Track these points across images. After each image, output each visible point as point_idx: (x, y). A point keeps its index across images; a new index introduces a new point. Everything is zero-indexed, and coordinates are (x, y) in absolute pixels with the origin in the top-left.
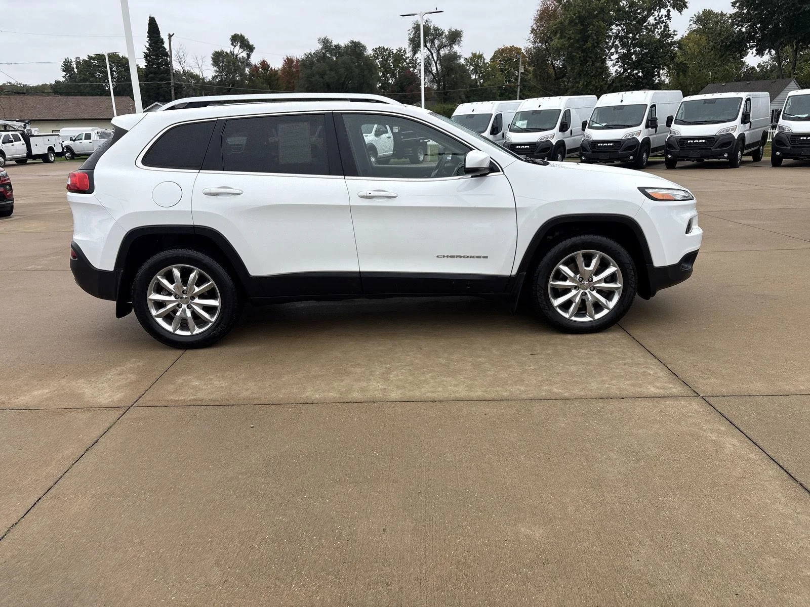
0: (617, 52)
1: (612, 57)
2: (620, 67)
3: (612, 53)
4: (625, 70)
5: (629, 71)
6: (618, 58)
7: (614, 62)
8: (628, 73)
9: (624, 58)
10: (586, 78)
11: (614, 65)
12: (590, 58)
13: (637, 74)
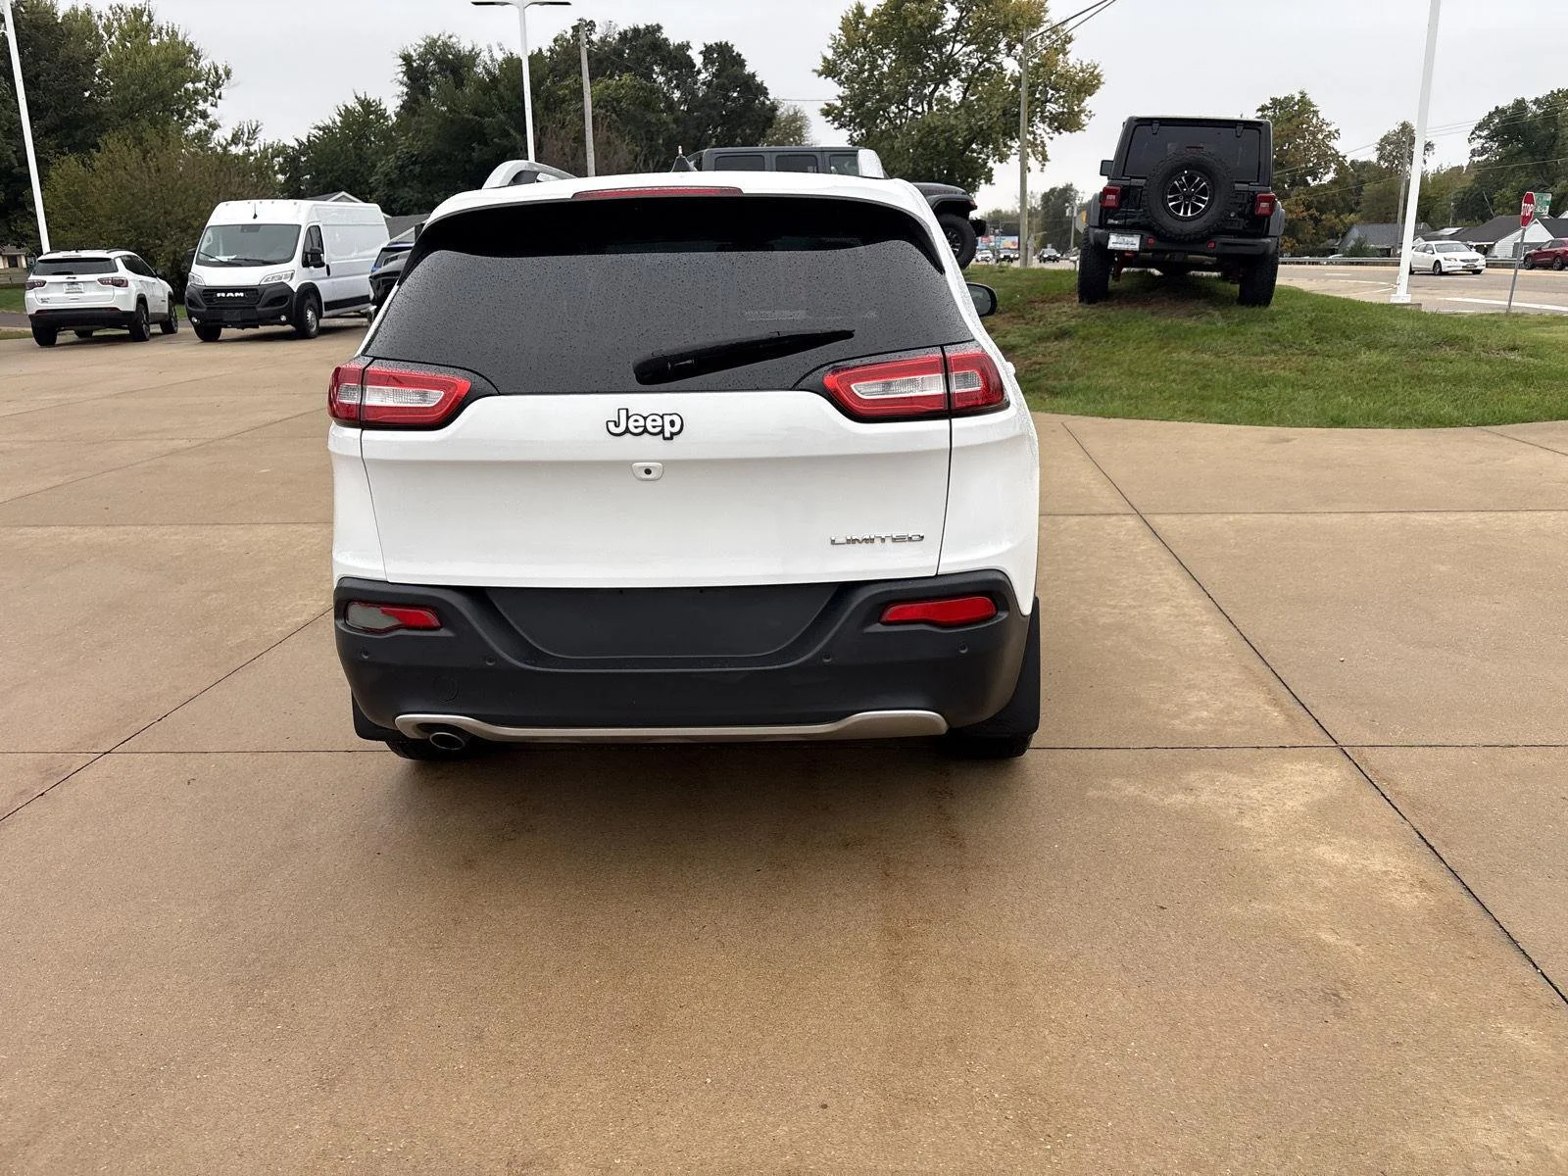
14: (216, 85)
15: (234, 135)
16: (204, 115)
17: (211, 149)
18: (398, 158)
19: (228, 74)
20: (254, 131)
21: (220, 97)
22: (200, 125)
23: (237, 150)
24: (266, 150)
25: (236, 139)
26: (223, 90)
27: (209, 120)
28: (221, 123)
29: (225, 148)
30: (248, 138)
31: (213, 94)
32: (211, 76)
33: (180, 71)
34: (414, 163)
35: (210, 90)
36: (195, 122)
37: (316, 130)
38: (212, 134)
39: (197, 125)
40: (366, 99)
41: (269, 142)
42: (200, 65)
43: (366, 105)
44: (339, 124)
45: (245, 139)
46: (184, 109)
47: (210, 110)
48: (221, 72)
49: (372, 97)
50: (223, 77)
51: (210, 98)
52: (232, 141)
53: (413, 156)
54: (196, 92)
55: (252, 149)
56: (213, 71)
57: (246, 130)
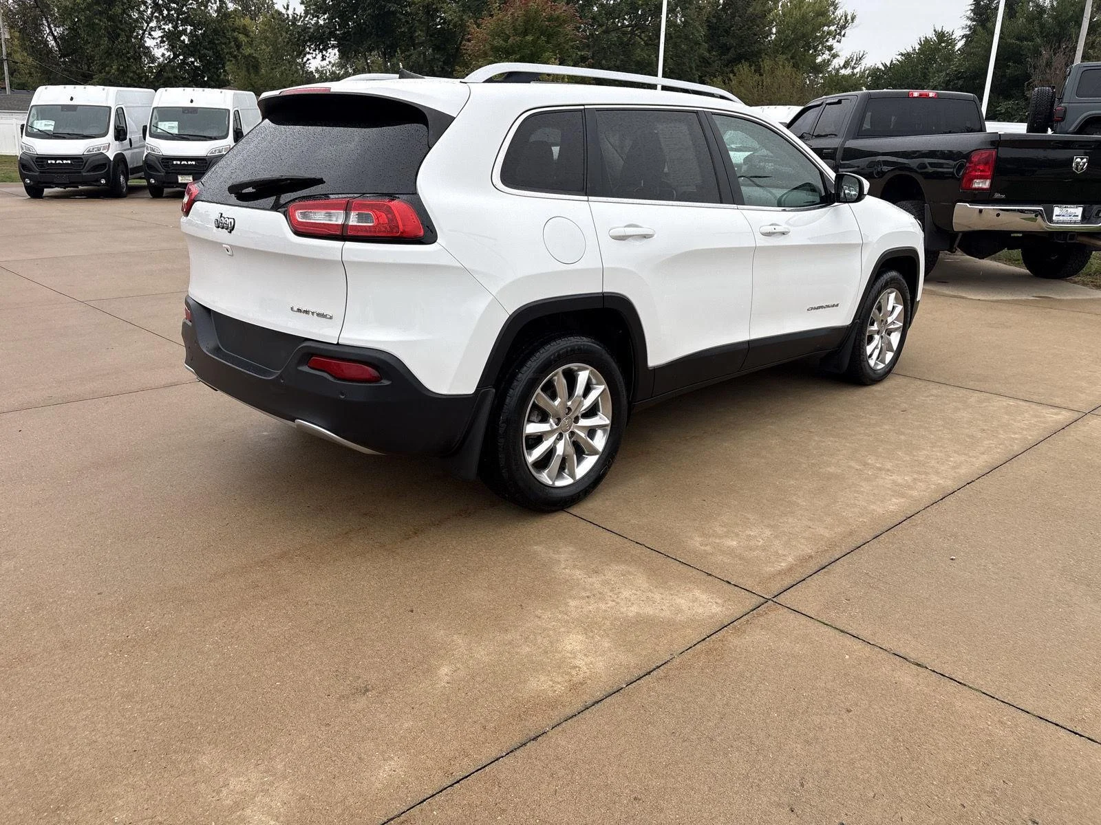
0: (160, 28)
1: (152, 33)
2: (168, 50)
3: (152, 27)
4: (176, 56)
5: (181, 57)
6: (162, 37)
7: (158, 41)
8: (181, 60)
9: (171, 38)
10: (120, 60)
11: (159, 47)
12: (122, 30)
13: (193, 62)
14: (844, 27)
15: (846, 62)
16: (830, 48)
17: (828, 72)
18: (947, 74)
19: (853, 19)
20: (860, 59)
21: (844, 36)
22: (826, 56)
23: (847, 72)
24: (865, 71)
25: (846, 66)
26: (848, 31)
27: (832, 52)
28: (840, 53)
29: (838, 71)
30: (855, 64)
31: (840, 34)
32: (842, 21)
33: (821, 19)
34: (959, 79)
35: (838, 31)
36: (823, 54)
37: (900, 56)
38: (831, 62)
39: (824, 56)
40: (941, 31)
41: (868, 66)
42: (835, 14)
43: (941, 36)
44: (917, 51)
45: (853, 64)
46: (818, 45)
47: (836, 45)
48: (849, 18)
49: (947, 29)
50: (850, 21)
51: (837, 36)
52: (844, 66)
53: (960, 72)
54: (829, 33)
55: (855, 71)
56: (843, 18)
57: (855, 58)
